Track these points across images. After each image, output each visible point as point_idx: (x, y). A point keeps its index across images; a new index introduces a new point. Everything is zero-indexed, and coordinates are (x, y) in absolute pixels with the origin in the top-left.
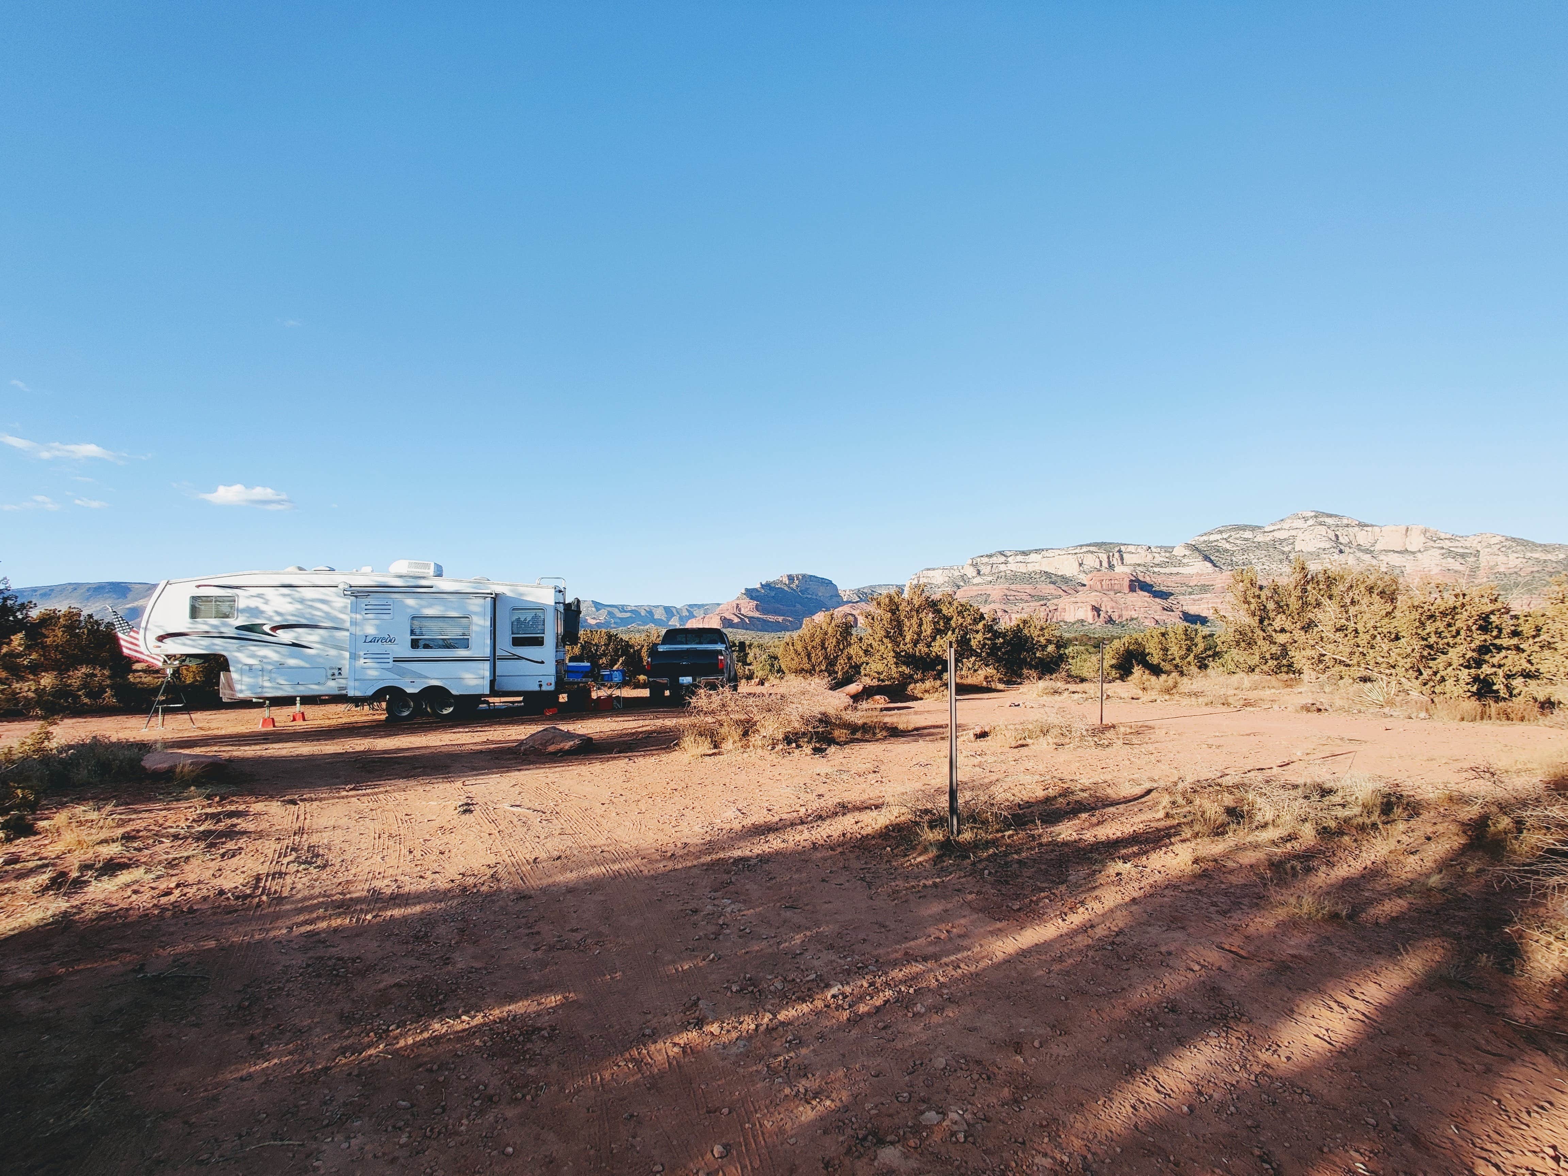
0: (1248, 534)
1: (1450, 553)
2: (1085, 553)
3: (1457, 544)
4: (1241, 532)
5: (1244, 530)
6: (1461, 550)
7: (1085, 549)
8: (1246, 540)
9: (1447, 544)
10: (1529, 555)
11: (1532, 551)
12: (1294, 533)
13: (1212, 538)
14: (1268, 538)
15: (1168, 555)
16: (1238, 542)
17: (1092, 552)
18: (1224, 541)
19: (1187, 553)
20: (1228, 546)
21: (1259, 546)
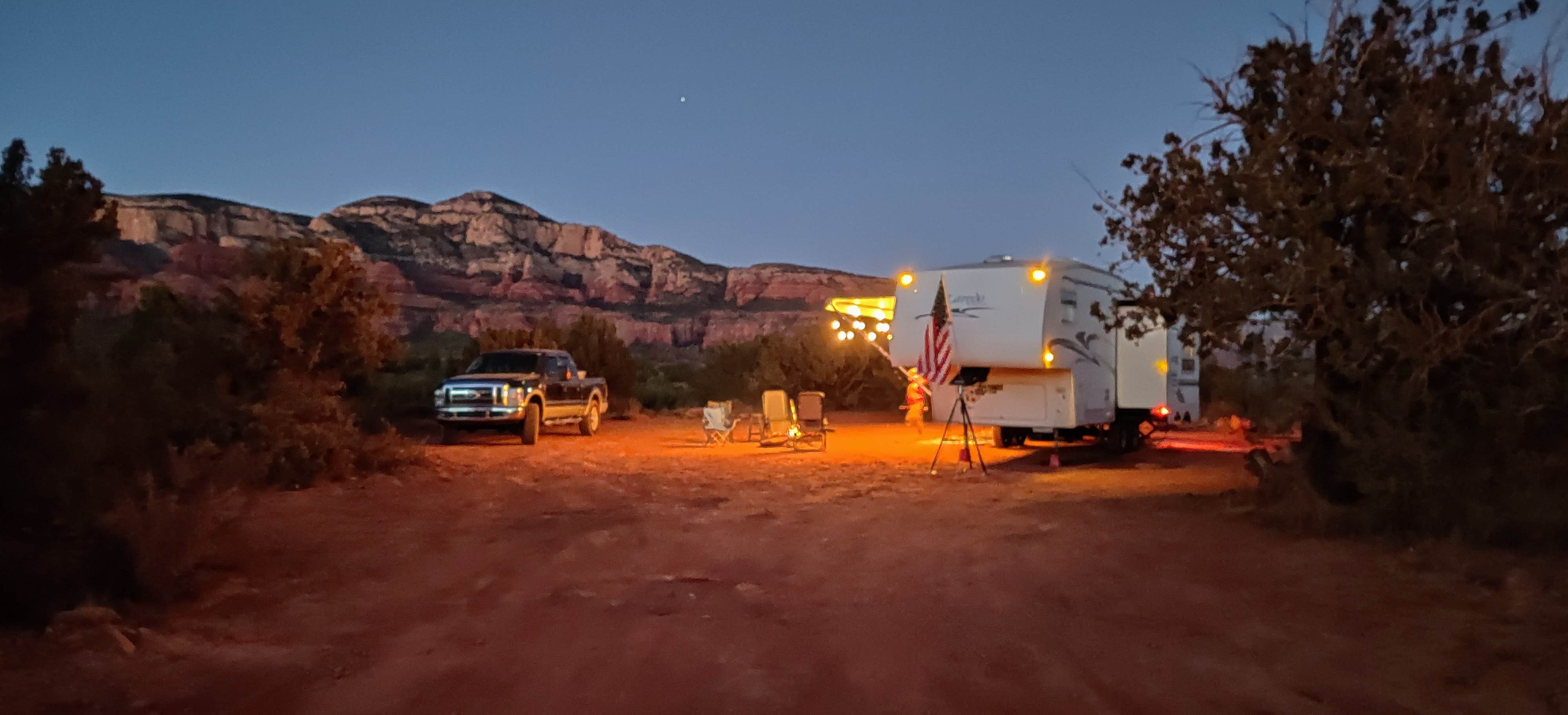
0: (410, 213)
1: (624, 265)
2: (170, 208)
3: (633, 255)
4: (402, 208)
5: (406, 206)
6: (636, 263)
7: (169, 203)
8: (409, 220)
9: (624, 253)
10: (695, 274)
11: (698, 270)
12: (466, 218)
13: (365, 211)
14: (438, 220)
15: (301, 228)
16: (398, 221)
17: (181, 209)
18: (379, 219)
19: (330, 228)
20: (384, 226)
21: (424, 230)
